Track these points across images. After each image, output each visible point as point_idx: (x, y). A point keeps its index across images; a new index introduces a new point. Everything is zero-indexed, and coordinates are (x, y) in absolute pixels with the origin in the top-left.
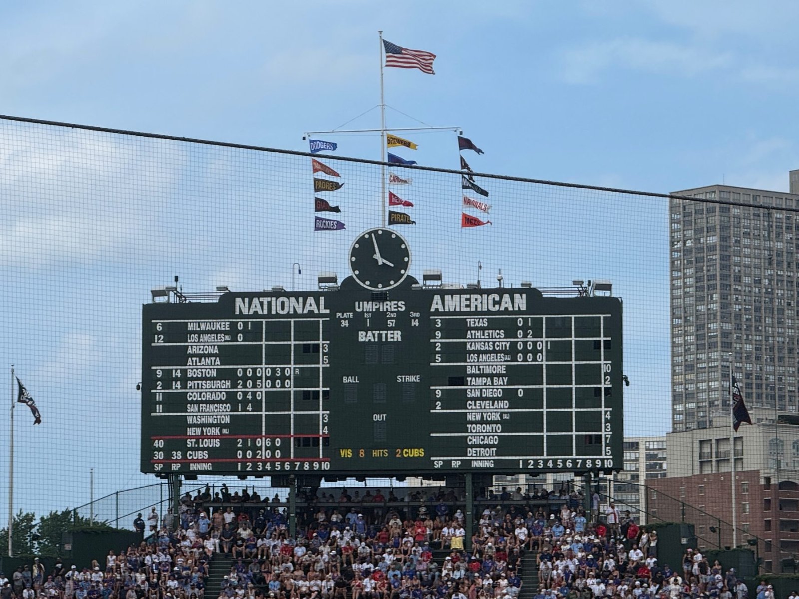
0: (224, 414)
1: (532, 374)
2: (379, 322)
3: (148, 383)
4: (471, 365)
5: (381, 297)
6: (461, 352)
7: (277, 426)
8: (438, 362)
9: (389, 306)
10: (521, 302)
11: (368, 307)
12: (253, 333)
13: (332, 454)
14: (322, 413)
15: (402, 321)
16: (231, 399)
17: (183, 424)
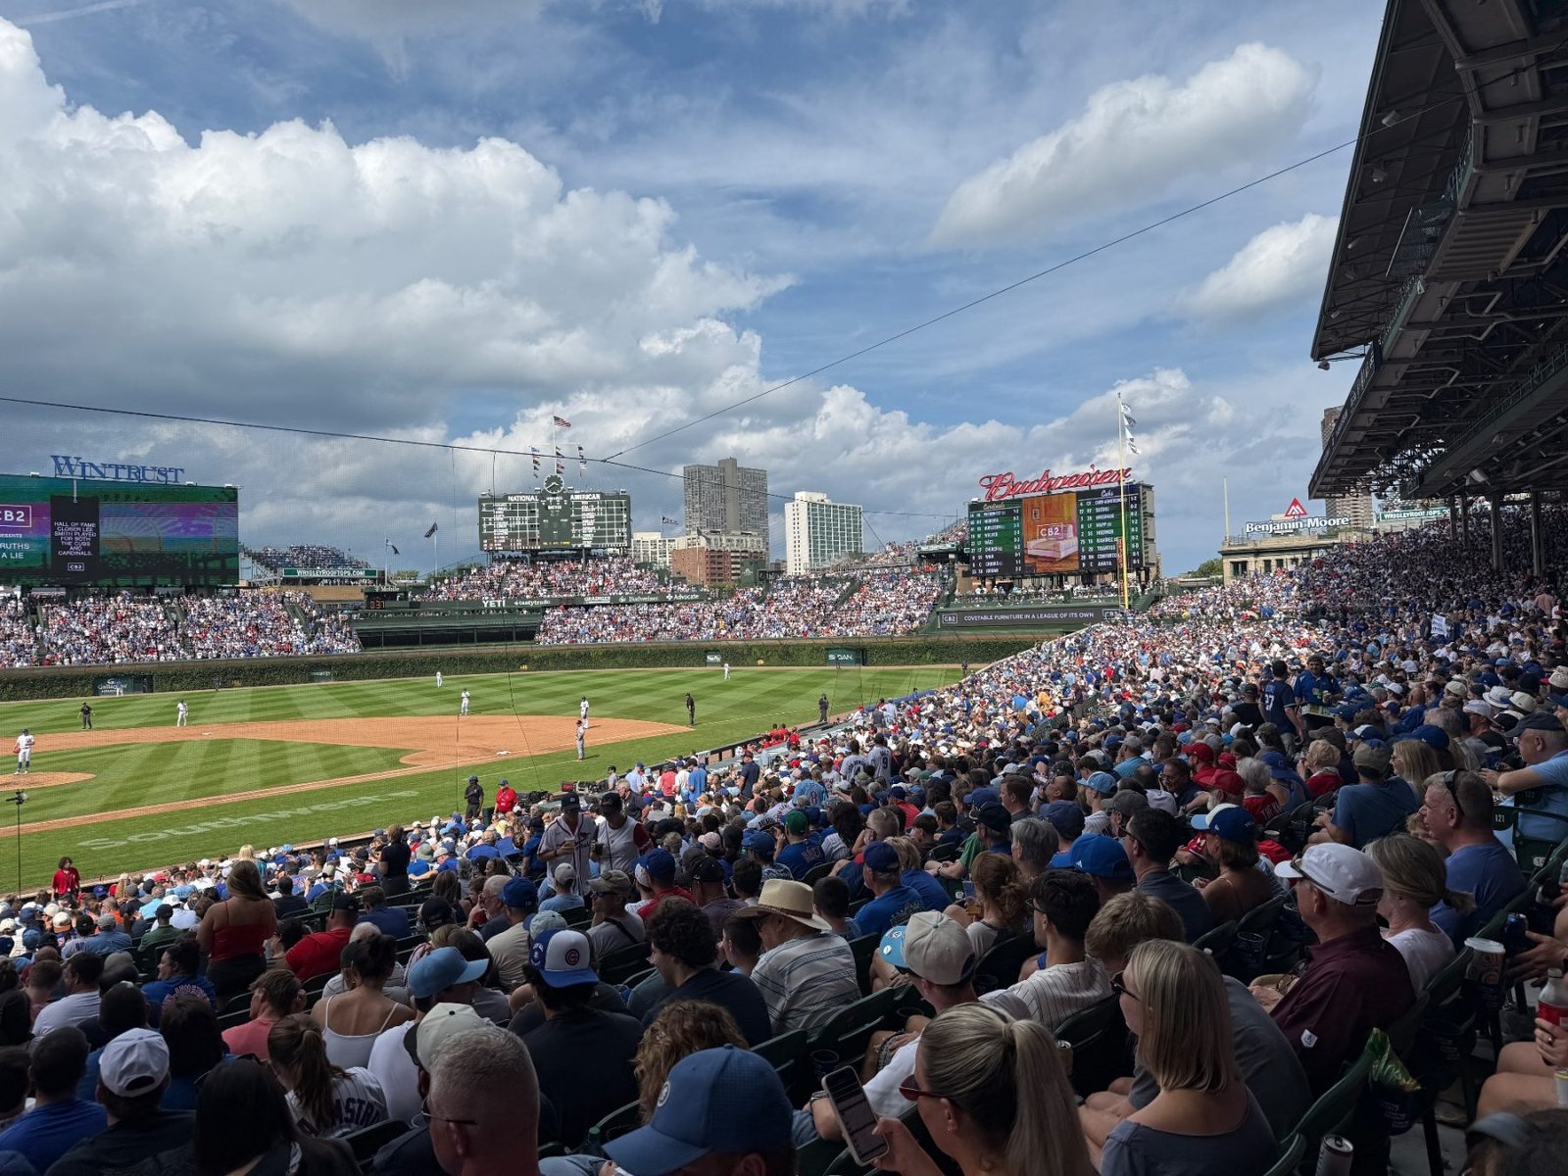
0: (506, 532)
1: (603, 519)
2: (554, 503)
3: (481, 523)
4: (583, 516)
5: (555, 496)
6: (580, 512)
7: (523, 536)
8: (573, 515)
9: (557, 498)
10: (598, 496)
11: (551, 499)
12: (514, 507)
13: (541, 544)
14: (537, 531)
15: (562, 503)
16: (508, 527)
17: (492, 536)
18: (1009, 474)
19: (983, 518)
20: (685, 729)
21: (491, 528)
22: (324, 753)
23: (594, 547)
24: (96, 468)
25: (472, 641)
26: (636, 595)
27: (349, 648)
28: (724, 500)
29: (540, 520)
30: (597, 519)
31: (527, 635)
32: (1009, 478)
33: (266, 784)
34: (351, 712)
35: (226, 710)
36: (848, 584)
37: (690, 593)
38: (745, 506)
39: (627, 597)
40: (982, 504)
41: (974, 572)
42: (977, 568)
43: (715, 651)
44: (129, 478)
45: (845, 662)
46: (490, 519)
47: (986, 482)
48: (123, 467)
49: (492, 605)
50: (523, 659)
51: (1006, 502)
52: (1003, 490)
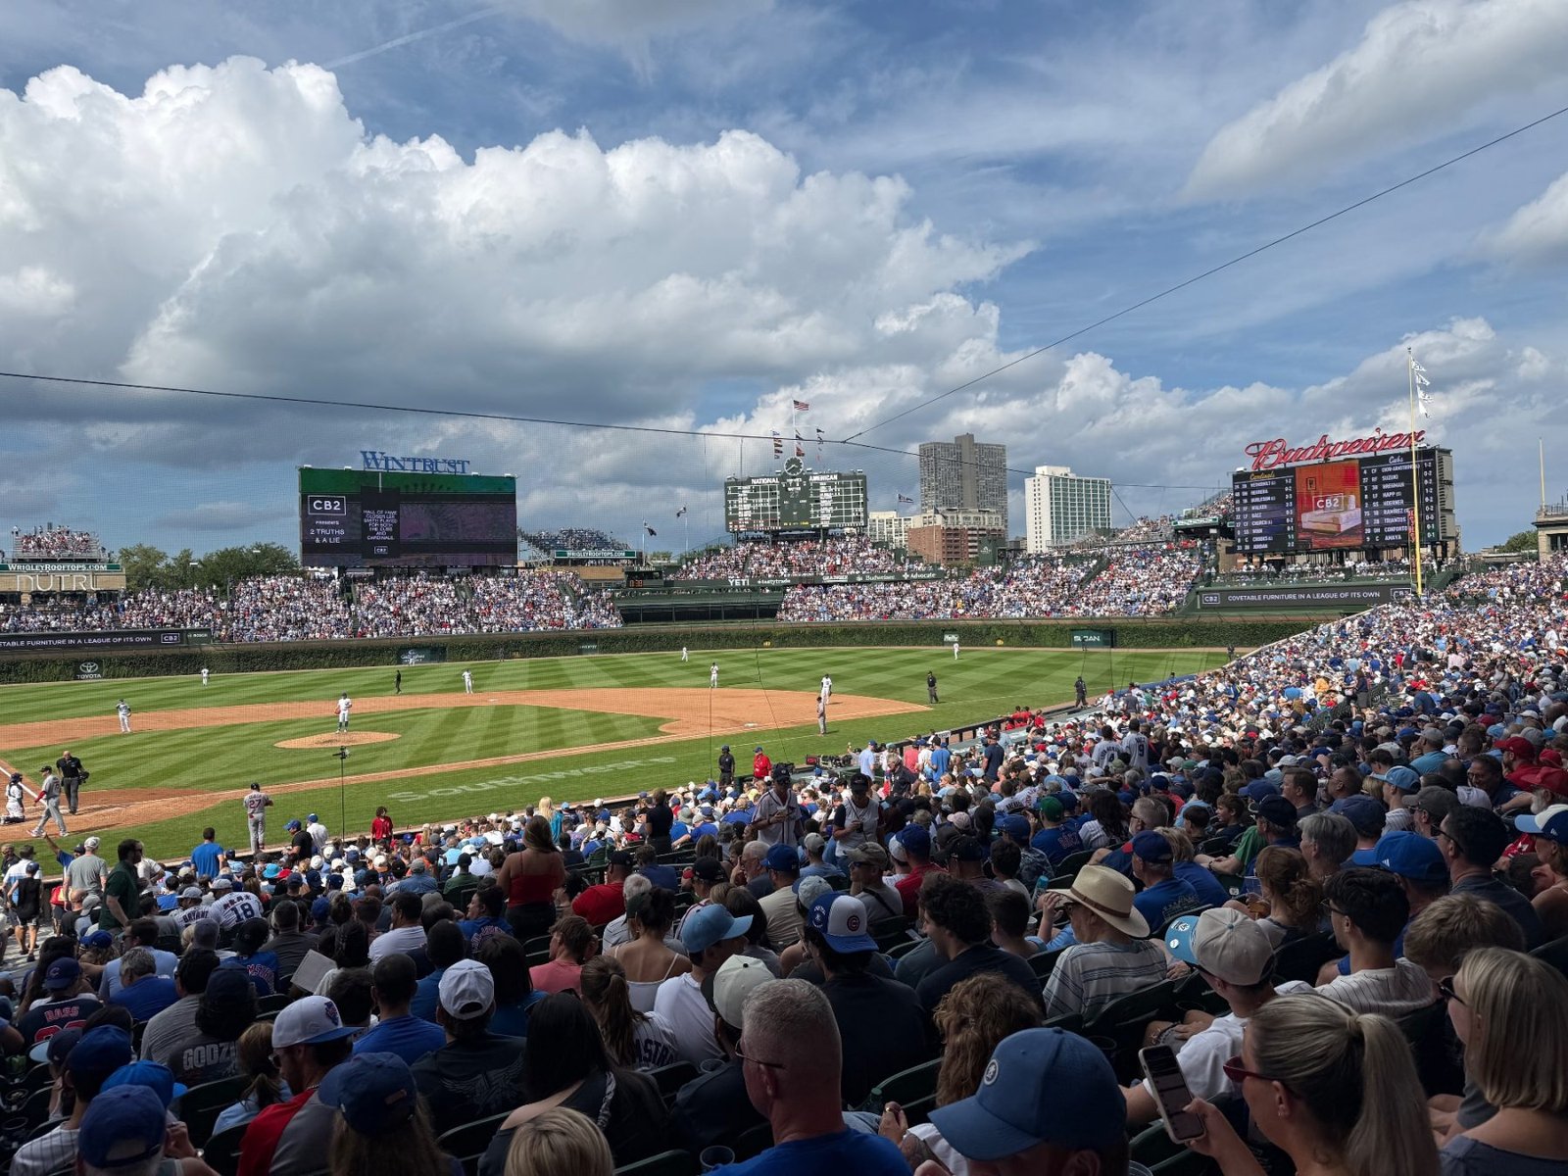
0: (749, 514)
1: (840, 499)
2: (794, 485)
3: (727, 505)
4: (821, 497)
5: (794, 477)
6: (818, 493)
7: (765, 517)
8: (812, 496)
9: (797, 480)
10: (836, 477)
11: (791, 481)
12: (756, 489)
13: (782, 525)
14: (778, 513)
15: (801, 484)
16: (751, 509)
17: (737, 517)
18: (1280, 440)
19: (1249, 489)
20: (925, 708)
21: (736, 511)
22: (594, 720)
23: (831, 527)
24: (397, 462)
25: (719, 618)
26: (872, 575)
27: (612, 624)
28: (960, 477)
29: (781, 501)
30: (834, 499)
31: (770, 612)
32: (1279, 445)
33: (543, 747)
34: (614, 682)
35: (508, 679)
36: (1095, 562)
37: (927, 572)
38: (982, 483)
39: (864, 576)
40: (1250, 473)
41: (1239, 548)
42: (1243, 544)
43: (953, 631)
44: (425, 470)
45: (1092, 644)
46: (735, 501)
47: (1254, 450)
48: (419, 460)
49: (737, 584)
50: (767, 636)
51: (1278, 472)
52: (1273, 458)
